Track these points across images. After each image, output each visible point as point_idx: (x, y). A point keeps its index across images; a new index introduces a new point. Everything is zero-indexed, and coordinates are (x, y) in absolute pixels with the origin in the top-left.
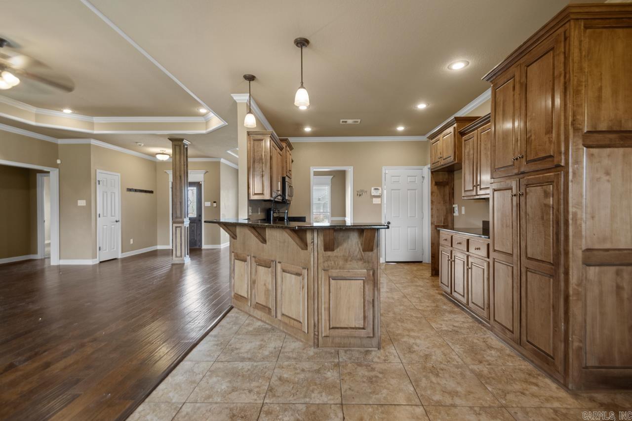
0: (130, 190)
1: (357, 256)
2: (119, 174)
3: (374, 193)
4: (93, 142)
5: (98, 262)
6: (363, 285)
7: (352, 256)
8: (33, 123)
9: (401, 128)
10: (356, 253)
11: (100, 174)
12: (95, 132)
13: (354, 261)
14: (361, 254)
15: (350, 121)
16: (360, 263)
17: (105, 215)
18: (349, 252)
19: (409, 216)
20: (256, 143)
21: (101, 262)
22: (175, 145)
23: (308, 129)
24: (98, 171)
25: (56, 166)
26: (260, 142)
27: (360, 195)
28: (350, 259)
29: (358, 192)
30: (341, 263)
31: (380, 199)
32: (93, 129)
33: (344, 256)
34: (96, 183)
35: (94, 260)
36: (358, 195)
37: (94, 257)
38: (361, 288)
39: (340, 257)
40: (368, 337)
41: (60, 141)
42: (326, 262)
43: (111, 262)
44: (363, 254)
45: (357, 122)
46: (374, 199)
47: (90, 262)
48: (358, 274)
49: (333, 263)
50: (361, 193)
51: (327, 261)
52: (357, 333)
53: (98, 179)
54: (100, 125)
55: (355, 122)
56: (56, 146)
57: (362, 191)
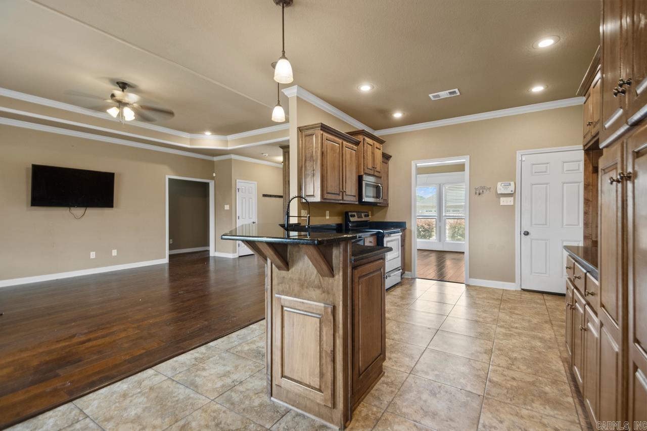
0: (265, 196)
1: (314, 282)
2: (256, 183)
3: (501, 189)
4: (233, 157)
5: (237, 256)
6: (319, 325)
7: (308, 280)
8: (189, 146)
9: (538, 89)
10: (313, 277)
11: (240, 184)
12: (229, 148)
13: (311, 288)
14: (320, 279)
15: (444, 94)
16: (318, 292)
17: (244, 217)
18: (305, 275)
19: (565, 224)
20: (308, 138)
21: (240, 256)
22: (285, 152)
23: (398, 115)
24: (238, 181)
25: (213, 178)
26: (311, 137)
27: (479, 194)
28: (306, 285)
29: (476, 189)
30: (297, 288)
31: (512, 199)
32: (227, 146)
33: (299, 279)
34: (236, 191)
35: (234, 254)
36: (476, 193)
37: (234, 251)
38: (316, 330)
39: (295, 280)
40: (325, 405)
41: (216, 159)
42: (280, 285)
43: (246, 257)
44: (322, 280)
45: (455, 92)
46: (502, 199)
47: (231, 256)
48: (313, 309)
49: (287, 286)
50: (481, 191)
51: (281, 283)
52: (312, 393)
53: (237, 188)
54: (232, 142)
55: (450, 93)
56: (212, 162)
57: (483, 188)
